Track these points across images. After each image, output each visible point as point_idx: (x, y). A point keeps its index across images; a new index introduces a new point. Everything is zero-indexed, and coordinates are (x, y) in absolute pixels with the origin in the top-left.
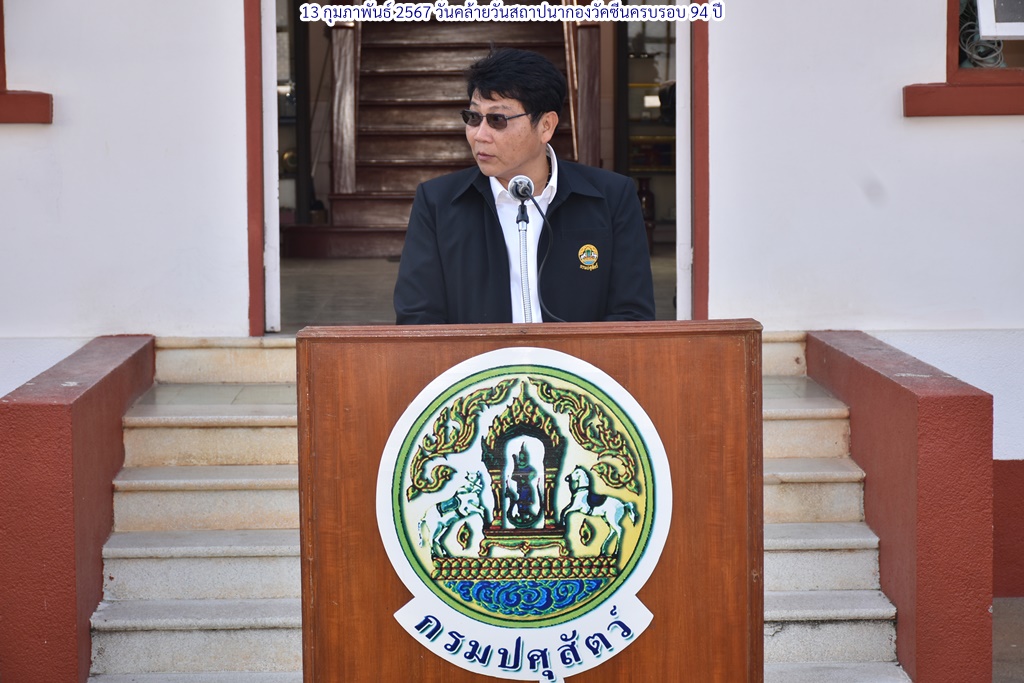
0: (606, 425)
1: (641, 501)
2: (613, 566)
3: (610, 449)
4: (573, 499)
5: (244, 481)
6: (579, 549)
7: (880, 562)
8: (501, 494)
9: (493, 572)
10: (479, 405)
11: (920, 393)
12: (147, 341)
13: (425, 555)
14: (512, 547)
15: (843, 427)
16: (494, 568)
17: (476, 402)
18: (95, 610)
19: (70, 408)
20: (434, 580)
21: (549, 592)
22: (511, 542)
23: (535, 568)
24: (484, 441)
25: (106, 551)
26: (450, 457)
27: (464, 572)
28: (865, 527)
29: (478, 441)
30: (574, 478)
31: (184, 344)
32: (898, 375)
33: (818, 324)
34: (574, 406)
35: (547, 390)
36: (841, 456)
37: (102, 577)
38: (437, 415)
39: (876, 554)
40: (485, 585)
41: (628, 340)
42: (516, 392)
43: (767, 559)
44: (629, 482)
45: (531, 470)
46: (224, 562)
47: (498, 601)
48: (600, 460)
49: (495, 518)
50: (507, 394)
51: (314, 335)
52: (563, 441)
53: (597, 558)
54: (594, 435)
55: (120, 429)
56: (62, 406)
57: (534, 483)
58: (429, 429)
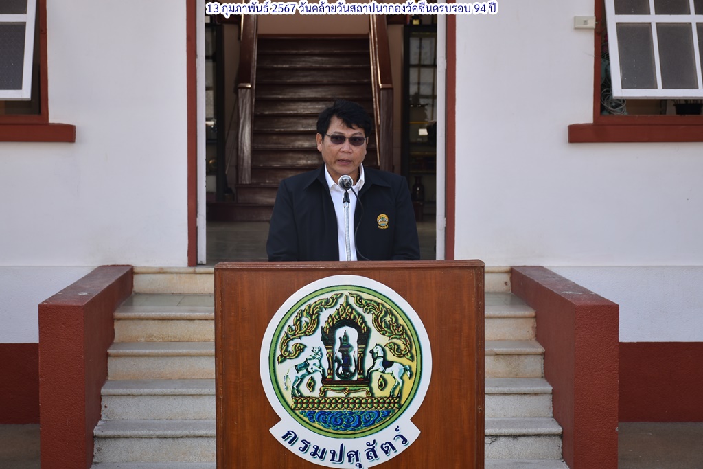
0: (394, 321)
1: (413, 365)
2: (397, 403)
3: (396, 334)
4: (374, 363)
5: (184, 351)
6: (378, 393)
7: (553, 401)
8: (333, 360)
9: (327, 406)
10: (320, 308)
11: (577, 303)
12: (128, 269)
13: (288, 395)
14: (339, 391)
15: (532, 322)
16: (328, 403)
17: (318, 306)
18: (96, 425)
19: (83, 308)
20: (293, 410)
21: (360, 417)
22: (338, 388)
23: (351, 403)
24: (322, 329)
25: (103, 391)
26: (303, 338)
27: (310, 406)
28: (544, 381)
29: (319, 331)
30: (375, 351)
31: (150, 270)
32: (564, 293)
33: (518, 262)
34: (375, 310)
35: (359, 300)
36: (531, 339)
37: (101, 406)
38: (296, 314)
39: (551, 397)
40: (323, 413)
41: (407, 271)
42: (342, 301)
43: (487, 399)
44: (407, 354)
45: (350, 346)
46: (171, 398)
47: (330, 423)
48: (390, 341)
49: (329, 374)
50: (337, 302)
51: (224, 267)
52: (369, 330)
53: (388, 398)
54: (387, 326)
55: (112, 320)
56: (78, 306)
57: (351, 354)
58: (291, 322)
